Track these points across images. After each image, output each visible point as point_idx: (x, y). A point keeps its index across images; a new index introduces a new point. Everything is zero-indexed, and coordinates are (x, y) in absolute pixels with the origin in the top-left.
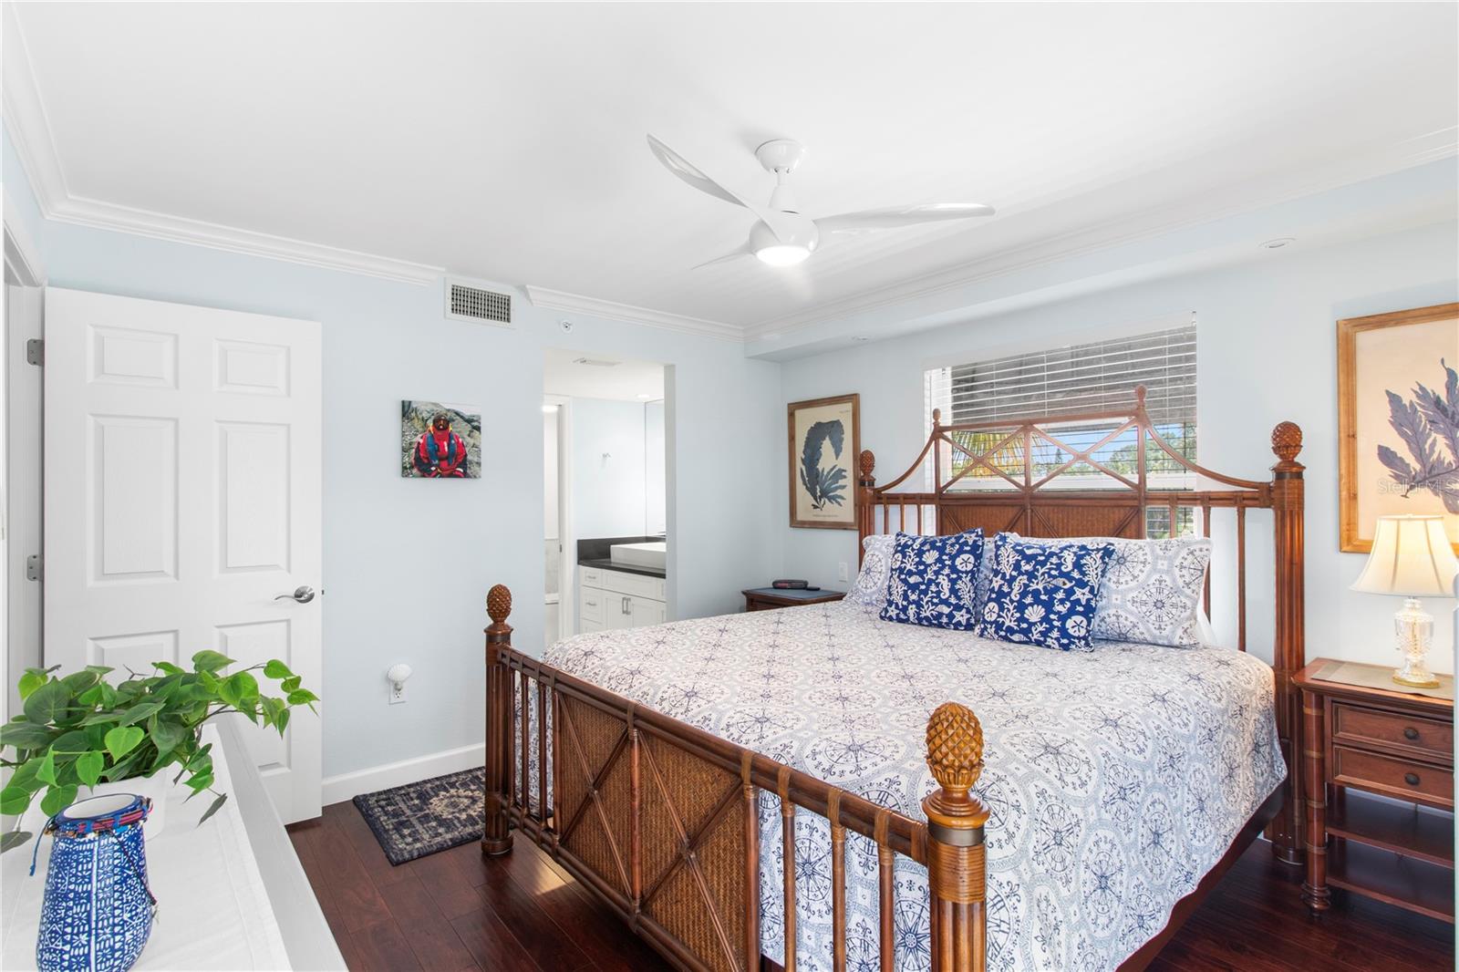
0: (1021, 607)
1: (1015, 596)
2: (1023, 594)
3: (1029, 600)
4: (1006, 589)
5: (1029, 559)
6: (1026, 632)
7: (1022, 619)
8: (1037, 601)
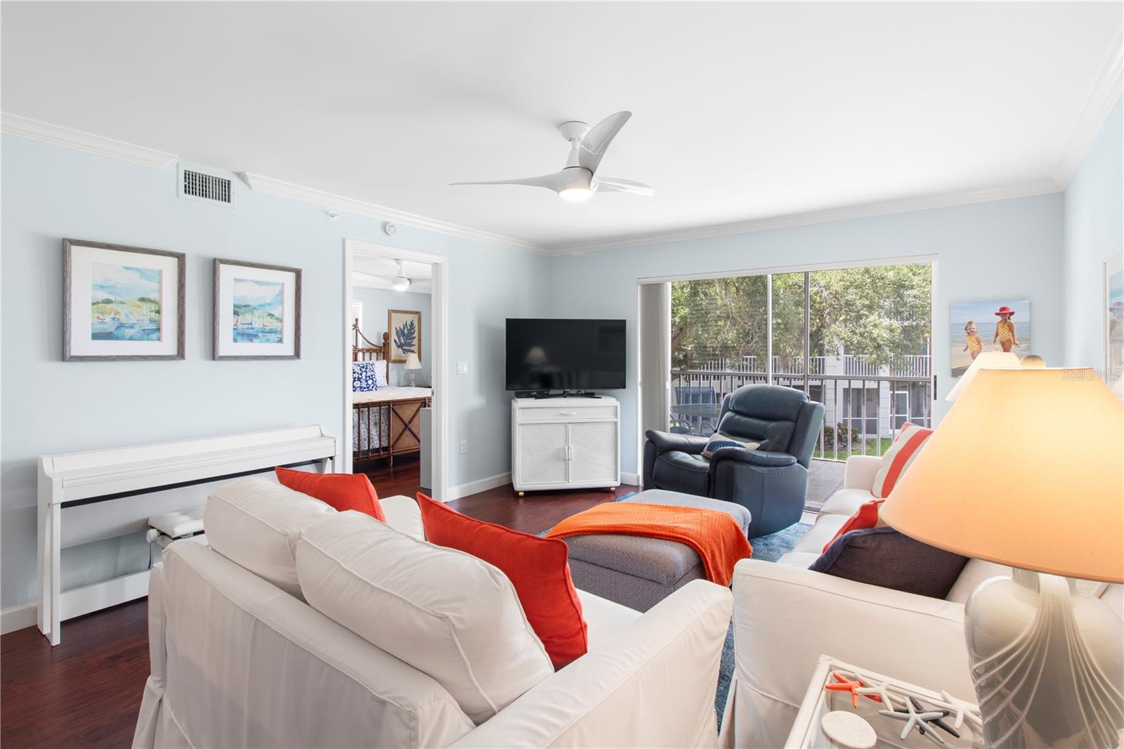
0: (367, 381)
1: (364, 378)
2: (366, 377)
3: (368, 379)
4: (360, 377)
5: (363, 367)
6: (368, 388)
7: (368, 384)
8: (370, 379)
